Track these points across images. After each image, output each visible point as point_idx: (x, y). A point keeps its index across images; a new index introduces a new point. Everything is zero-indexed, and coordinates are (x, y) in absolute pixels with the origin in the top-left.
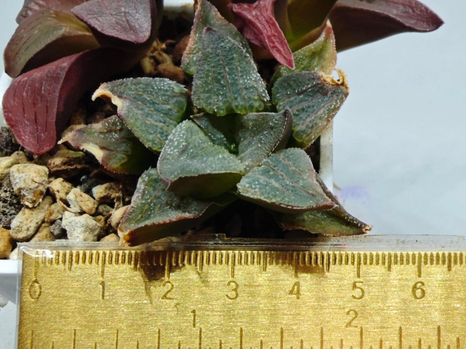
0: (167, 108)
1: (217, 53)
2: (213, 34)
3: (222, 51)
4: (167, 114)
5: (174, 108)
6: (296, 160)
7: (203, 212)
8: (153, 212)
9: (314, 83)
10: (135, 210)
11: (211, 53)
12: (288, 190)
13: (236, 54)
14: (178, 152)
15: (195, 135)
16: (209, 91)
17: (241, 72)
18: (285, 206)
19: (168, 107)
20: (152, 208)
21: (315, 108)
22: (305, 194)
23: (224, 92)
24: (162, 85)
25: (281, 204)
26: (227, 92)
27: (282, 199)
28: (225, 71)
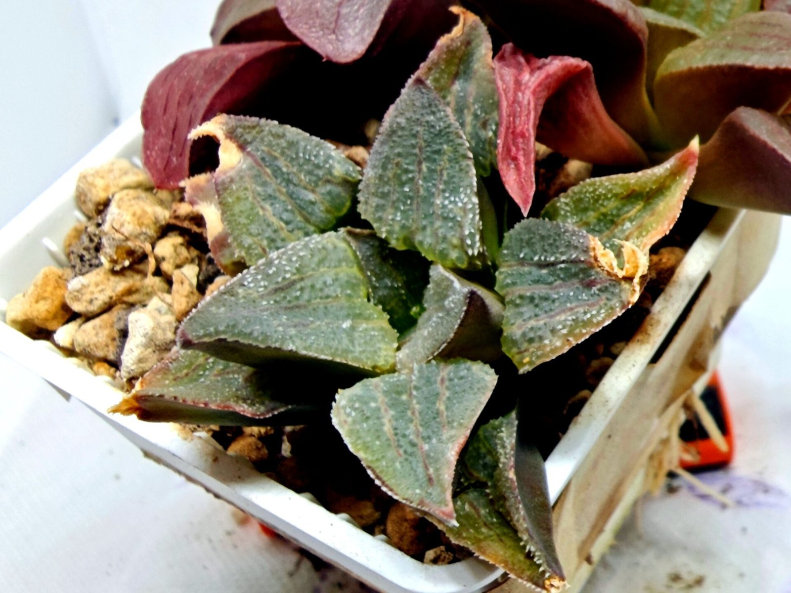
0: (307, 199)
1: (414, 132)
2: (422, 93)
3: (425, 130)
4: (303, 208)
5: (322, 203)
6: (456, 393)
7: (276, 413)
8: (207, 373)
9: (574, 256)
10: (180, 358)
11: (403, 129)
12: (400, 446)
13: (448, 146)
14: (265, 287)
15: (329, 267)
16: (384, 196)
17: (446, 183)
18: (372, 476)
19: (312, 197)
20: (208, 367)
21: (557, 304)
22: (420, 470)
23: (407, 207)
24: (315, 153)
25: (369, 467)
26: (412, 210)
27: (374, 459)
28: (420, 171)
